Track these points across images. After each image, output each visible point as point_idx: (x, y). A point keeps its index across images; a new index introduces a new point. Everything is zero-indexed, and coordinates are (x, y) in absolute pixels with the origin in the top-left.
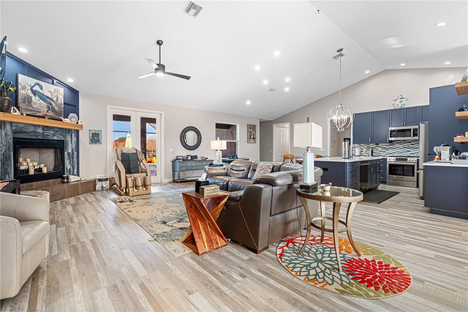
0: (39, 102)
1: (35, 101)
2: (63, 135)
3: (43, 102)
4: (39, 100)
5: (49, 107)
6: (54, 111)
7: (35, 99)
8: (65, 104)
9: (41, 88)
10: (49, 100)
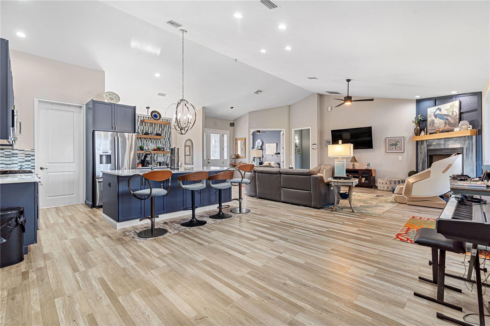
0: (439, 122)
1: (437, 122)
2: (462, 143)
3: (441, 120)
4: (439, 120)
5: (446, 122)
6: (450, 124)
7: (437, 121)
8: (460, 114)
10: (446, 117)
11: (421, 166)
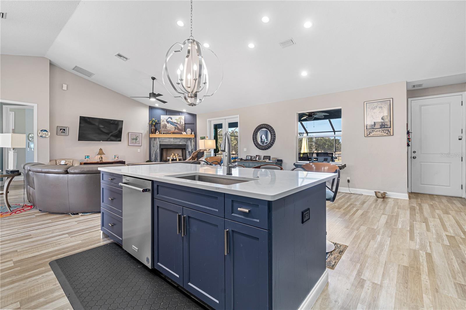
1: (168, 126)
2: (185, 141)
3: (172, 126)
4: (170, 125)
5: (175, 127)
6: (178, 129)
7: (169, 125)
8: (185, 124)
9: (171, 119)
10: (176, 124)
11: (154, 156)
